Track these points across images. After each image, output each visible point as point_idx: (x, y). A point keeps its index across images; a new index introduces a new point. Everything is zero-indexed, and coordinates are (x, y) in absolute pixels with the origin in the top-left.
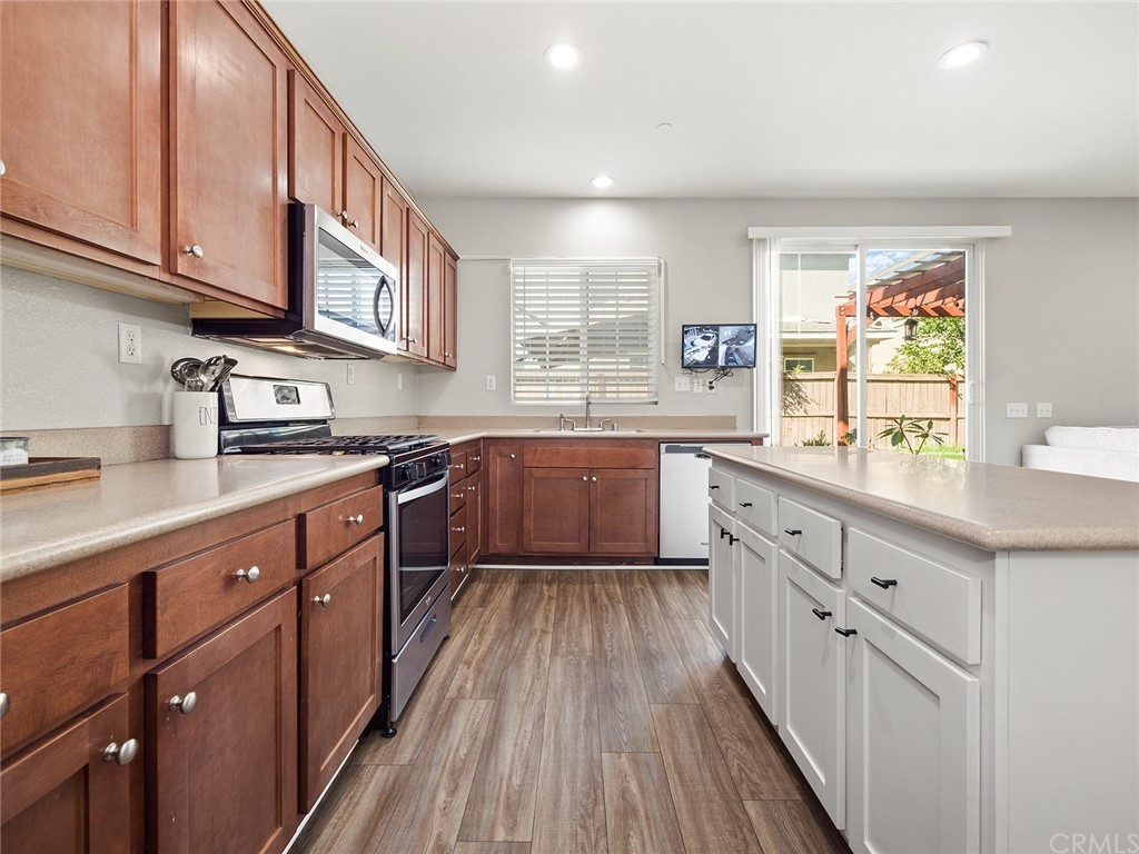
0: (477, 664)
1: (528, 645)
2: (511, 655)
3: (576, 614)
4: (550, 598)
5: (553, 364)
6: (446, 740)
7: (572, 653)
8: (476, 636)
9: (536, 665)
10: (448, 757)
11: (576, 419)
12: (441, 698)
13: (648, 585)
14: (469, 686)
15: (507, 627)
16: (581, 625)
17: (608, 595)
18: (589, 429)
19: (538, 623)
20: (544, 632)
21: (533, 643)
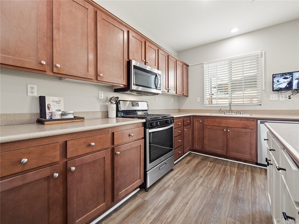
0: (177, 180)
1: (194, 179)
2: (187, 181)
3: (215, 174)
4: (209, 167)
5: (232, 92)
6: (158, 198)
7: (207, 187)
8: (180, 172)
9: (193, 186)
10: (156, 203)
11: (226, 110)
12: (163, 186)
13: (250, 172)
14: (171, 186)
15: (191, 172)
16: (215, 179)
17: (231, 171)
18: (230, 114)
19: (201, 174)
20: (201, 177)
21: (196, 179)
